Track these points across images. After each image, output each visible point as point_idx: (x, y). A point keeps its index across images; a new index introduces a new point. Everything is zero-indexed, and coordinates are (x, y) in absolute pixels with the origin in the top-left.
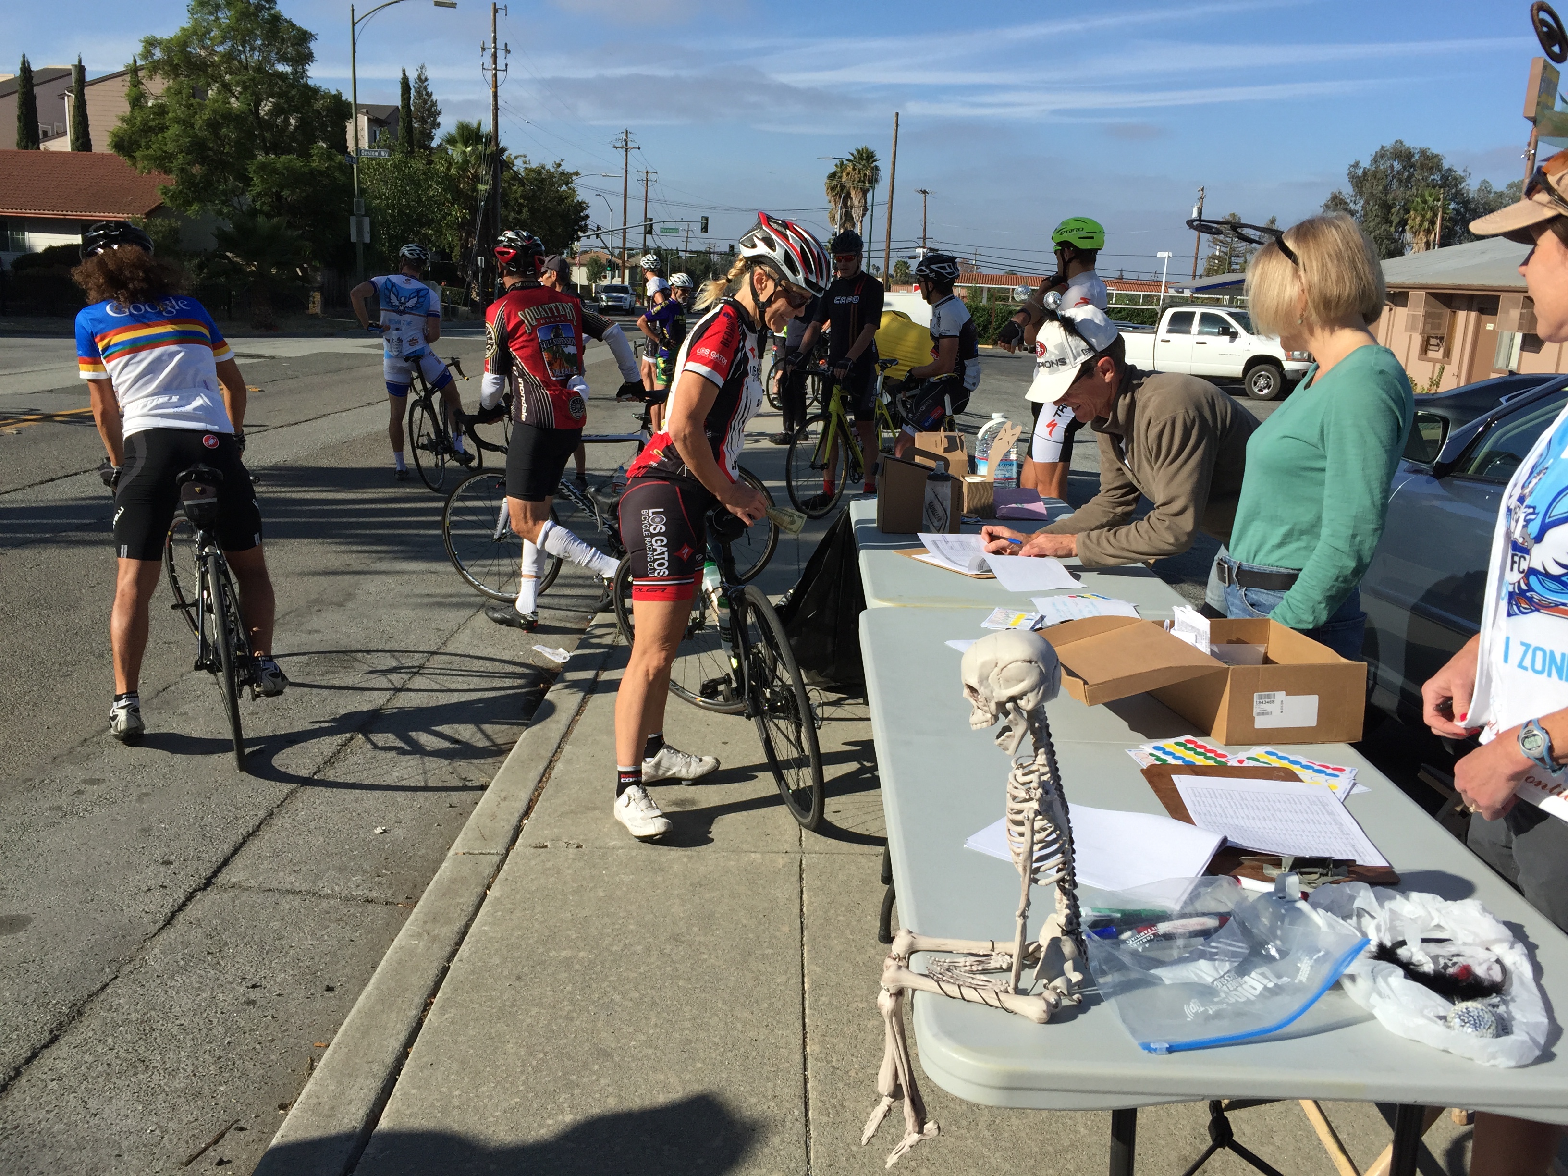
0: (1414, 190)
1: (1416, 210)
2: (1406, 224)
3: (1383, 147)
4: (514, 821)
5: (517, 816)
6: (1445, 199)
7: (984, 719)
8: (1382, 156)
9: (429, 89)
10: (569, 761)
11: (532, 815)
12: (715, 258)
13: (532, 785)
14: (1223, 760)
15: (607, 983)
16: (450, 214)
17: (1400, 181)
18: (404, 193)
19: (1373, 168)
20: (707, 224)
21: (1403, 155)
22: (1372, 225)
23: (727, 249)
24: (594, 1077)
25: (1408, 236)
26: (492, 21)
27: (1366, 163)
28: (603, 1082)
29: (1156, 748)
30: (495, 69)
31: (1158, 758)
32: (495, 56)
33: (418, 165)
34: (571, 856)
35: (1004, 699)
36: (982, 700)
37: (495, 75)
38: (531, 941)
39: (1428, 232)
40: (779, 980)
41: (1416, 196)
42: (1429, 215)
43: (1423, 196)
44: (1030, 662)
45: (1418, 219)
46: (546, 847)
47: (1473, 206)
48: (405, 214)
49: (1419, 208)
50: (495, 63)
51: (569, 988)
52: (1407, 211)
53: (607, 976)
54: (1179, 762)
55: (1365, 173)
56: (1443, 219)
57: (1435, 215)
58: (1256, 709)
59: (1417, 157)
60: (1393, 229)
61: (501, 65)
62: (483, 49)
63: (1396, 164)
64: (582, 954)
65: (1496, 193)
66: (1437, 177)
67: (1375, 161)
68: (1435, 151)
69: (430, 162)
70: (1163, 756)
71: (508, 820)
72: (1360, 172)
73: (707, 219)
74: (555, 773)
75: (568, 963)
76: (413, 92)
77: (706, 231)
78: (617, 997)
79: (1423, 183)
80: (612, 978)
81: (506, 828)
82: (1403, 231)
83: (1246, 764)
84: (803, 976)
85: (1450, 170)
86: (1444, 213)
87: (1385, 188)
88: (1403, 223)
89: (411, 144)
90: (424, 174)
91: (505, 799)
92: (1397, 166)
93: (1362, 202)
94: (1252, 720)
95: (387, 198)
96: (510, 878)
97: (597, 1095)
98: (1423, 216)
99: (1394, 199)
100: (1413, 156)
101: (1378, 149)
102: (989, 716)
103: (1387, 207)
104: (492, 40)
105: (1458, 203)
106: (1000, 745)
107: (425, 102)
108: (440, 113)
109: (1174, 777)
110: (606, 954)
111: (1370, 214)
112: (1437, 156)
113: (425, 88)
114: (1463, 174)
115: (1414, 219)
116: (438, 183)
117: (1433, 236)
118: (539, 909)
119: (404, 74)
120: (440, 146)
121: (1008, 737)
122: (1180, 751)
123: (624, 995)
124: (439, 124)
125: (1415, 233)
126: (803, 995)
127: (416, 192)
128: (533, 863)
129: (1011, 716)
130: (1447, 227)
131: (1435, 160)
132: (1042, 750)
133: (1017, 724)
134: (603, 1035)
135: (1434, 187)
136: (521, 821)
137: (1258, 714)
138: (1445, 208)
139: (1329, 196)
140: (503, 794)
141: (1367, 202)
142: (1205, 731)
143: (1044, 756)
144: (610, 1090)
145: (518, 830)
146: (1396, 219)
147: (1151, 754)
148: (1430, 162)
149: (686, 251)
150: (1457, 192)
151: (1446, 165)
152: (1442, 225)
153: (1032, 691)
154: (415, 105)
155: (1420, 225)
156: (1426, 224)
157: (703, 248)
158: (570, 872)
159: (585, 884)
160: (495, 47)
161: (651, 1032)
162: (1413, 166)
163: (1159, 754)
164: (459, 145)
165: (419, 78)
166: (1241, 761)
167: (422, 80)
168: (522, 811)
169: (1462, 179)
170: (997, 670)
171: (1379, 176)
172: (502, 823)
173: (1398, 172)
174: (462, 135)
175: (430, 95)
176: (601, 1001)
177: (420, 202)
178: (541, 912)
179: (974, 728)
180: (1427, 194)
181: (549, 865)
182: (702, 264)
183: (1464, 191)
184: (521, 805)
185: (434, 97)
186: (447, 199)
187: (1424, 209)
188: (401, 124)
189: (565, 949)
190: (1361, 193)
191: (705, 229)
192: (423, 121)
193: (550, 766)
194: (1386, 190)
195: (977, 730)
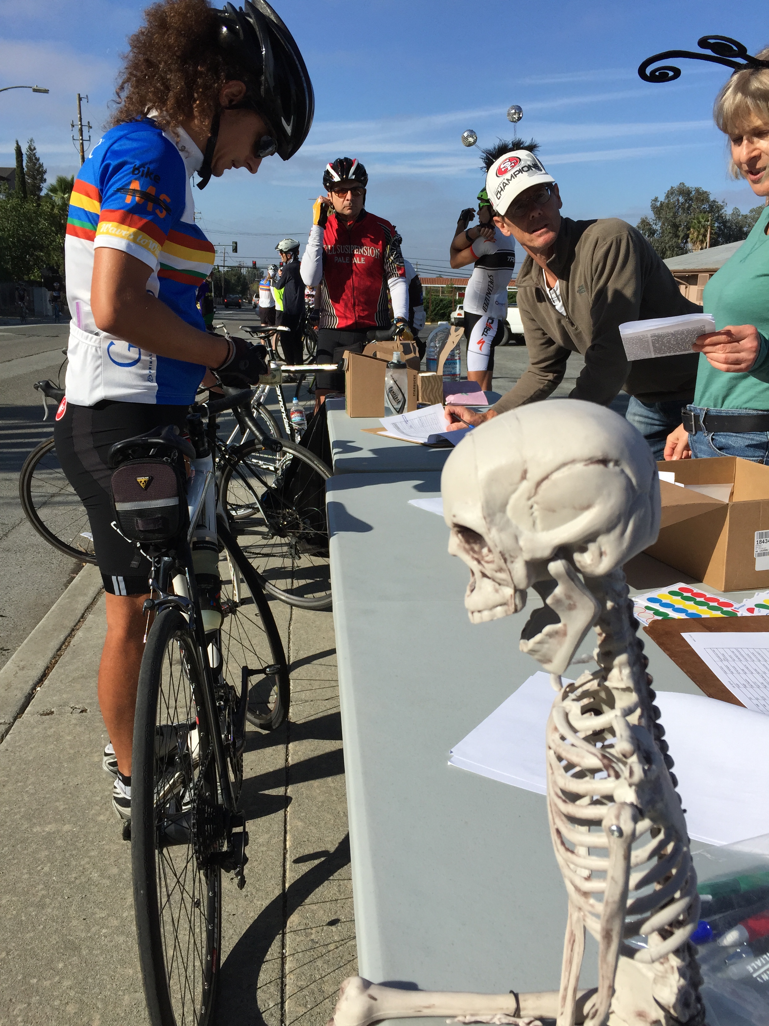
0: (692, 215)
1: (694, 228)
2: (688, 237)
3: (672, 187)
4: (27, 689)
5: (31, 683)
6: (712, 220)
7: (497, 598)
8: (672, 193)
9: (37, 156)
10: (89, 629)
11: (46, 682)
12: (244, 271)
13: (50, 654)
14: (729, 609)
15: (87, 860)
16: (54, 241)
17: (683, 209)
18: (20, 226)
19: (666, 201)
20: (236, 247)
21: (684, 192)
22: (667, 238)
23: (251, 265)
24: (57, 979)
25: (690, 245)
26: (78, 106)
27: (662, 198)
28: (67, 983)
29: (651, 600)
30: (82, 139)
31: (657, 613)
32: (81, 131)
33: (30, 206)
34: (74, 721)
35: (546, 553)
36: (495, 557)
37: (82, 144)
38: (18, 816)
39: (702, 242)
40: (261, 840)
41: (694, 219)
42: (702, 230)
43: (698, 219)
44: (604, 462)
45: (696, 234)
46: (52, 713)
47: (729, 224)
48: (22, 241)
49: (696, 227)
50: (82, 135)
51: (46, 869)
52: (689, 229)
53: (88, 851)
54: (682, 616)
55: (662, 204)
56: (711, 233)
57: (706, 231)
58: (757, 549)
59: (693, 193)
60: (680, 241)
61: (86, 137)
62: (73, 126)
63: (680, 198)
64: (67, 827)
65: (742, 215)
66: (706, 206)
67: (667, 197)
68: (705, 189)
69: (39, 205)
70: (662, 610)
71: (22, 689)
72: (658, 204)
73: (236, 243)
74: (74, 641)
75: (49, 839)
76: (25, 158)
77: (236, 252)
78: (95, 875)
79: (698, 210)
80: (92, 854)
81: (19, 696)
82: (687, 242)
83: (758, 612)
84: (285, 833)
85: (714, 201)
86: (712, 229)
87: (674, 214)
88: (687, 237)
89: (25, 192)
90: (34, 213)
91: (23, 668)
92: (681, 199)
93: (660, 224)
94: (753, 562)
95: (9, 230)
96: (10, 749)
97: (57, 1003)
98: (699, 232)
99: (680, 221)
100: (691, 193)
101: (669, 188)
102: (509, 591)
103: (676, 226)
104: (78, 119)
105: (719, 223)
106: (532, 652)
107: (35, 164)
108: (45, 172)
109: (685, 635)
110: (91, 825)
111: (666, 232)
112: (706, 192)
113: (34, 155)
114: (722, 204)
115: (693, 234)
116: (45, 220)
117: (705, 244)
118: (32, 779)
119: (18, 144)
120: (47, 195)
121: (550, 635)
122: (678, 601)
123: (103, 873)
124: (45, 180)
125: (694, 243)
126: (285, 854)
127: (29, 226)
128: (36, 730)
129: (558, 591)
130: (713, 238)
131: (705, 195)
132: (622, 658)
133: (571, 607)
134: (75, 923)
135: (705, 213)
136: (34, 688)
137: (759, 555)
138: (712, 227)
139: (639, 221)
140: (22, 664)
141: (663, 224)
142: (697, 578)
143: (626, 671)
144: (72, 993)
145: (29, 697)
146: (681, 234)
147: (647, 608)
148: (702, 196)
149: (224, 266)
150: (718, 216)
151: (712, 198)
152: (710, 237)
153: (609, 529)
154: (27, 166)
155: (697, 238)
156: (701, 237)
157: (236, 264)
158: (69, 738)
159: (82, 749)
160: (81, 124)
161: (125, 915)
162: (691, 199)
163: (656, 606)
164: (59, 193)
165: (30, 148)
166: (751, 610)
167: (31, 149)
168: (36, 679)
169: (722, 207)
170: (526, 486)
171: (670, 206)
172: (16, 692)
173: (682, 204)
174: (61, 186)
175: (38, 160)
176: (78, 882)
177: (33, 234)
178: (33, 783)
179: (476, 618)
180: (700, 217)
181: (50, 732)
182: (235, 276)
183: (723, 215)
184: (36, 673)
185: (41, 161)
186: (52, 231)
187: (699, 227)
188: (17, 179)
189: (50, 823)
190: (659, 218)
191: (235, 250)
192: (34, 178)
193: (71, 635)
194: (675, 216)
195: (482, 624)
